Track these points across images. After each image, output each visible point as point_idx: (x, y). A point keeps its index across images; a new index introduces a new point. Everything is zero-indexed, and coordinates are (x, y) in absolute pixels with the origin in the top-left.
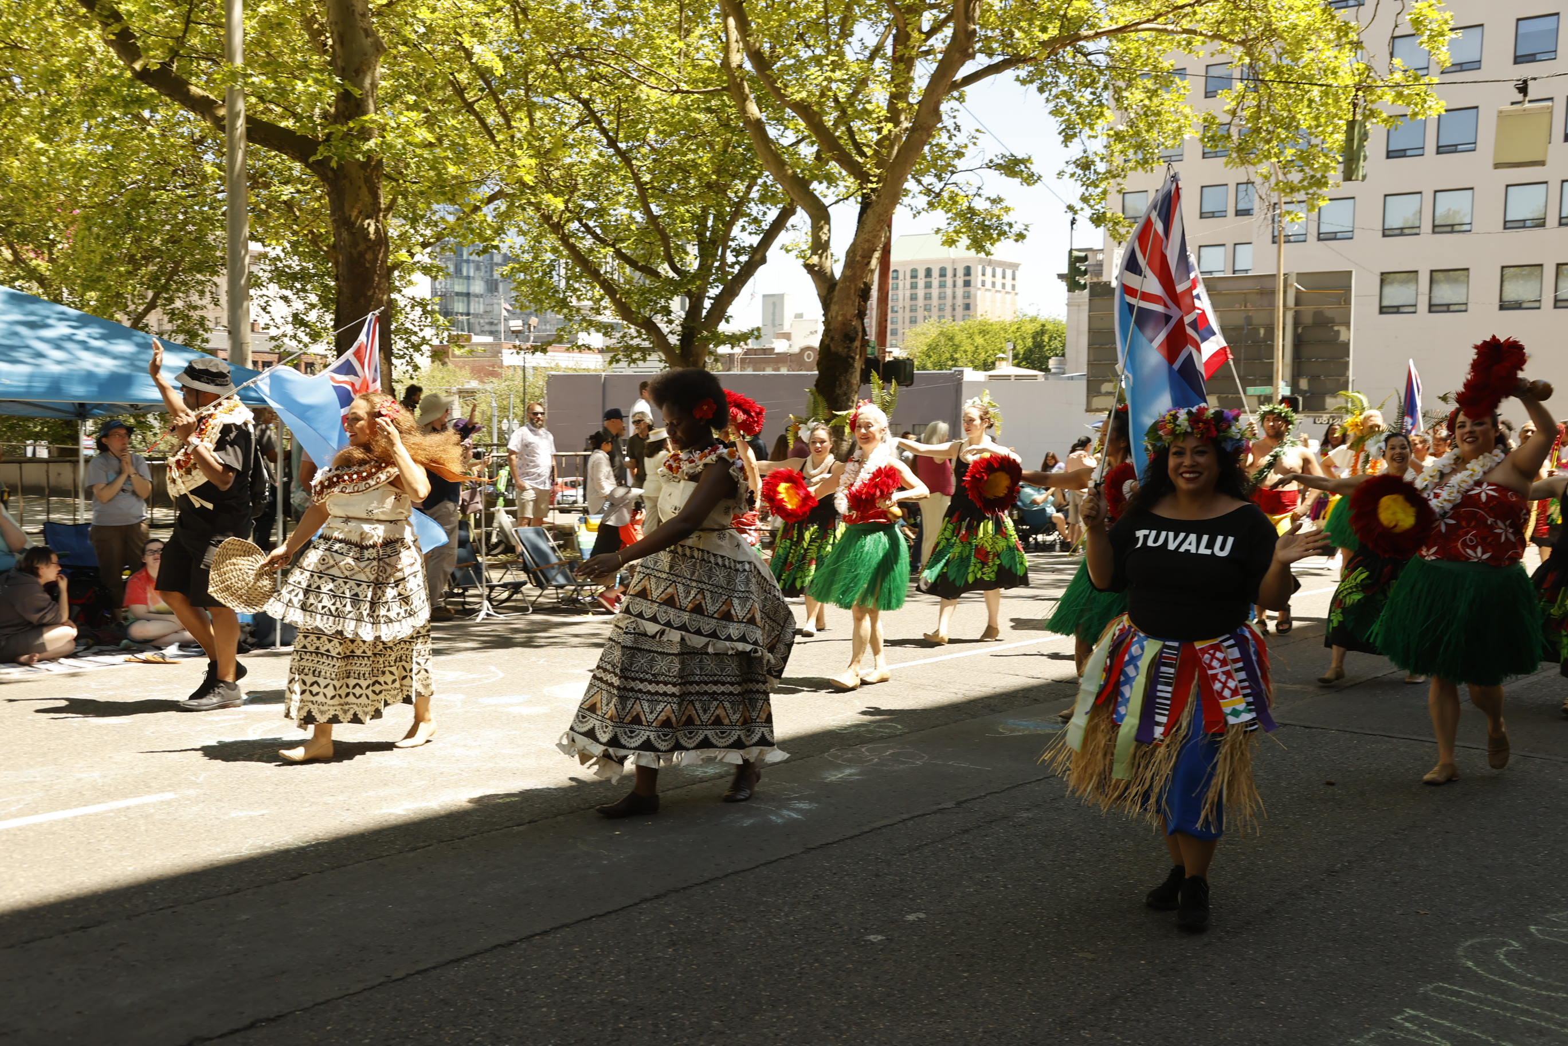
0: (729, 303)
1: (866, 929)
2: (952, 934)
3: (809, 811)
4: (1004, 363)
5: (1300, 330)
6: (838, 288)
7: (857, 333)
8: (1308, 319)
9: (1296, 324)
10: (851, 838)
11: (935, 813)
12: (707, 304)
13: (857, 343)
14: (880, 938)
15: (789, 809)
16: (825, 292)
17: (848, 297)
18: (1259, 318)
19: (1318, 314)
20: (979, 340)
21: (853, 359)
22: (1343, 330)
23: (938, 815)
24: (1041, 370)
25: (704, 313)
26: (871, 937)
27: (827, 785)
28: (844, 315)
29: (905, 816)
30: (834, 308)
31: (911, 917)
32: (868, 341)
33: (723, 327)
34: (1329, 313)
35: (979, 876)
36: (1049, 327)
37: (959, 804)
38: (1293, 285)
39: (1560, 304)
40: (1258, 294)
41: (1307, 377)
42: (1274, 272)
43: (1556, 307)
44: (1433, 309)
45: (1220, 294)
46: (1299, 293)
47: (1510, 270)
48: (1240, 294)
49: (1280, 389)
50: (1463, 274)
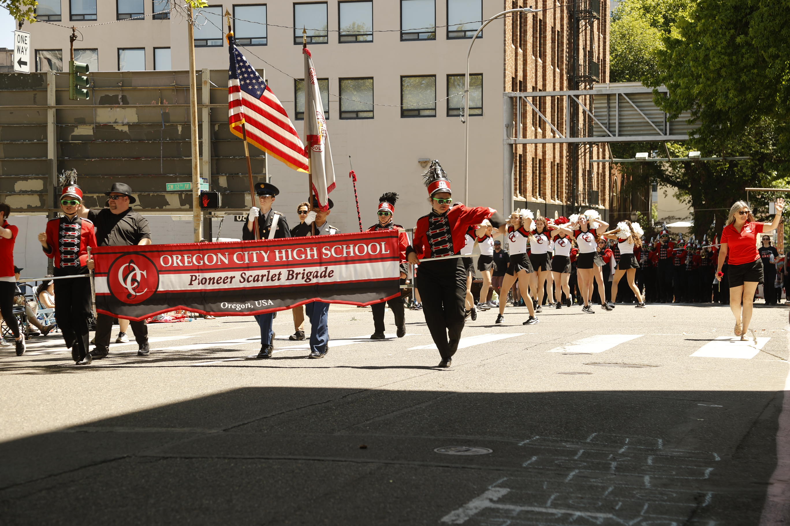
5: (216, 128)
8: (224, 117)
9: (212, 122)
18: (176, 115)
38: (206, 82)
39: (451, 113)
40: (173, 90)
41: (226, 174)
42: (187, 69)
43: (448, 115)
44: (343, 115)
45: (135, 89)
46: (212, 91)
47: (408, 79)
48: (156, 90)
49: (199, 186)
50: (368, 82)
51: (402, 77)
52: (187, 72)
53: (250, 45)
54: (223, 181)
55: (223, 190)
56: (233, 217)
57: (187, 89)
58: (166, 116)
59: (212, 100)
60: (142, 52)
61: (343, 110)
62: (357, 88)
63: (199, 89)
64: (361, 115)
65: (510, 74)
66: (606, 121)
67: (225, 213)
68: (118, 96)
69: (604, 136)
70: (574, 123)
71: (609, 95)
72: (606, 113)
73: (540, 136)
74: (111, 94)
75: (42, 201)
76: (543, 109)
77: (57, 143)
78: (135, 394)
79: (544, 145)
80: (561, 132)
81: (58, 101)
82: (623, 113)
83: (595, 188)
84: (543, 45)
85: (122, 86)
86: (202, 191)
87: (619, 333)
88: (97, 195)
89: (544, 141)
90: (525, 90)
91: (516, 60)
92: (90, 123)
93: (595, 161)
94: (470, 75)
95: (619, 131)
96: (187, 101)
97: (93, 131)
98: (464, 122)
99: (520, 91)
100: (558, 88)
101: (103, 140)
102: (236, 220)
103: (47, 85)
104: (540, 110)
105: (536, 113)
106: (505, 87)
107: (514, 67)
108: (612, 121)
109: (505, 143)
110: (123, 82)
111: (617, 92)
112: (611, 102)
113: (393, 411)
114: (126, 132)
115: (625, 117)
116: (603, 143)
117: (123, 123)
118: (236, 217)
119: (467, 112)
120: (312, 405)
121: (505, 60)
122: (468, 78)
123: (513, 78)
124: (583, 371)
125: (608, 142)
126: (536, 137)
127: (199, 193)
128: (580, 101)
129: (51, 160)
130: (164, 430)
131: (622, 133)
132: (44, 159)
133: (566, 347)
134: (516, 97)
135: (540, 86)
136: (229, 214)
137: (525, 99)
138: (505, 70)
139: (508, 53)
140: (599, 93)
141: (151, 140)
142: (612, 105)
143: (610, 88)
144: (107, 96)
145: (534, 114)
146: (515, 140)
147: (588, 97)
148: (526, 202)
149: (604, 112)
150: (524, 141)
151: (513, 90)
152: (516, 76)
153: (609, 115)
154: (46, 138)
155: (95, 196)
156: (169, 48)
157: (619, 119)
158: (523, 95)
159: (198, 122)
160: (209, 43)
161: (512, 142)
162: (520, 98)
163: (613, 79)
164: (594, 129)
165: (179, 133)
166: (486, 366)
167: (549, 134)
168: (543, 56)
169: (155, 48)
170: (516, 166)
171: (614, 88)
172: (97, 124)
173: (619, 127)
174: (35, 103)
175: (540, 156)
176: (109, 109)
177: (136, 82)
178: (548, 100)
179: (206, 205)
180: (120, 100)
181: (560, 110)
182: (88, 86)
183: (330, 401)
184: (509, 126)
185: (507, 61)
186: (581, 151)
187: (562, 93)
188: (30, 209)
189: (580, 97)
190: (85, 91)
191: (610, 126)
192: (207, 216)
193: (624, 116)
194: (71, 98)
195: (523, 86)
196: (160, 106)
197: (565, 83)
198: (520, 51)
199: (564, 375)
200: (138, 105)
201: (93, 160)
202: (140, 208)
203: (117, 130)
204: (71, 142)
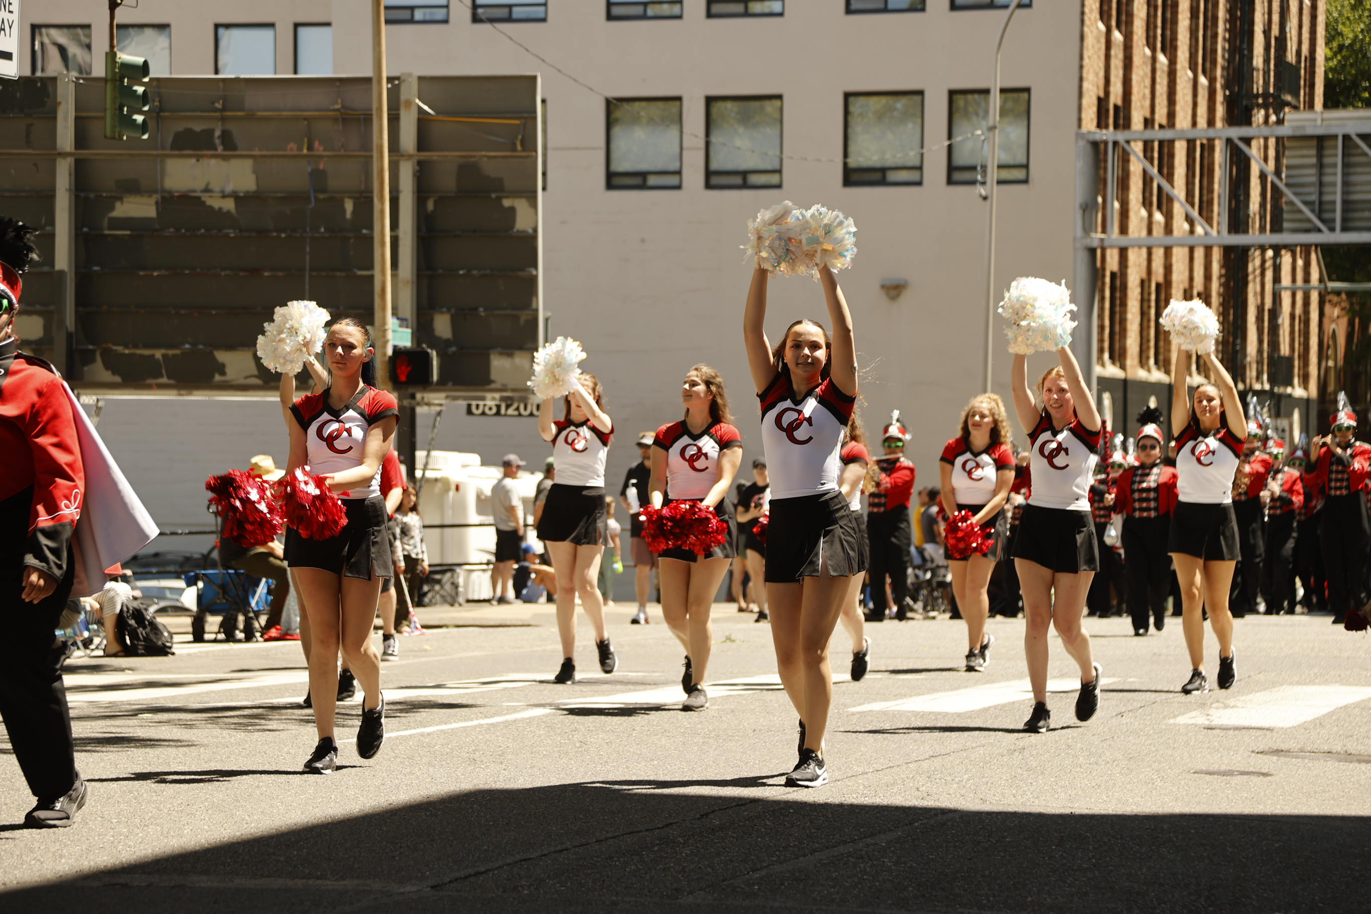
5: (430, 206)
8: (447, 181)
9: (422, 193)
18: (341, 177)
19: (468, 170)
22: (521, 205)
34: (490, 169)
38: (409, 103)
39: (957, 176)
40: (335, 120)
41: (449, 310)
42: (368, 72)
43: (950, 181)
44: (714, 180)
45: (251, 117)
46: (423, 120)
47: (862, 100)
48: (296, 118)
49: (390, 335)
50: (770, 107)
51: (847, 96)
52: (367, 81)
53: (509, 19)
54: (442, 326)
55: (441, 345)
56: (463, 403)
57: (366, 119)
58: (318, 177)
59: (422, 144)
60: (268, 34)
61: (714, 166)
62: (745, 120)
63: (394, 119)
64: (754, 179)
65: (1092, 89)
66: (1314, 197)
67: (447, 397)
68: (211, 132)
69: (1307, 231)
70: (1238, 202)
71: (1321, 142)
72: (1314, 179)
73: (1158, 231)
74: (198, 127)
76: (1166, 169)
77: (76, 235)
78: (237, 801)
79: (1168, 251)
80: (1209, 220)
81: (81, 140)
82: (1354, 179)
83: (1285, 350)
84: (1170, 23)
85: (224, 109)
86: (395, 348)
87: (1336, 682)
88: (163, 351)
89: (1168, 241)
90: (1127, 125)
91: (1108, 57)
92: (150, 192)
93: (1286, 288)
94: (1003, 91)
95: (1344, 220)
96: (366, 144)
97: (157, 209)
98: (985, 198)
99: (1116, 127)
100: (1202, 121)
101: (178, 230)
102: (469, 412)
103: (56, 105)
104: (1160, 171)
105: (1152, 180)
106: (1080, 120)
107: (1102, 74)
108: (1327, 198)
109: (1078, 245)
110: (225, 99)
111: (1340, 132)
112: (1327, 152)
113: (813, 852)
114: (229, 212)
115: (1358, 188)
116: (1306, 249)
117: (222, 192)
118: (469, 406)
119: (993, 174)
120: (630, 833)
121: (1081, 58)
122: (996, 99)
123: (1099, 100)
124: (1251, 769)
125: (1316, 246)
126: (1150, 231)
127: (390, 352)
128: (1254, 151)
129: (62, 273)
130: (300, 883)
131: (1351, 224)
132: (46, 269)
133: (1212, 711)
134: (1106, 143)
135: (1161, 116)
136: (455, 398)
137: (1126, 146)
138: (1081, 79)
139: (1090, 41)
140: (1299, 133)
141: (284, 232)
142: (1327, 160)
143: (1325, 123)
144: (189, 132)
145: (1147, 180)
146: (1102, 240)
147: (1272, 142)
148: (1125, 381)
149: (1310, 176)
150: (1123, 241)
151: (1099, 126)
152: (1107, 93)
153: (1321, 184)
154: (52, 223)
155: (158, 354)
156: (328, 24)
157: (1344, 193)
158: (1121, 136)
159: (391, 192)
160: (419, 15)
161: (1095, 244)
162: (1115, 144)
163: (1331, 102)
164: (1285, 216)
165: (348, 215)
166: (1026, 753)
167: (1180, 226)
168: (1170, 48)
169: (296, 26)
170: (1102, 299)
171: (1334, 122)
172: (166, 195)
173: (1344, 211)
174: (28, 143)
175: (1158, 274)
176: (193, 160)
177: (254, 100)
178: (1180, 149)
179: (403, 378)
180: (217, 142)
181: (1208, 171)
182: (146, 108)
183: (671, 824)
184: (1088, 208)
185: (1086, 61)
186: (1254, 264)
187: (1211, 133)
189: (1254, 143)
190: (139, 118)
191: (1322, 209)
192: (406, 403)
193: (1355, 185)
194: (109, 133)
195: (1122, 117)
196: (305, 156)
197: (1220, 111)
198: (1117, 36)
199: (1208, 777)
200: (256, 153)
201: (155, 274)
202: (258, 382)
203: (211, 208)
204: (107, 232)
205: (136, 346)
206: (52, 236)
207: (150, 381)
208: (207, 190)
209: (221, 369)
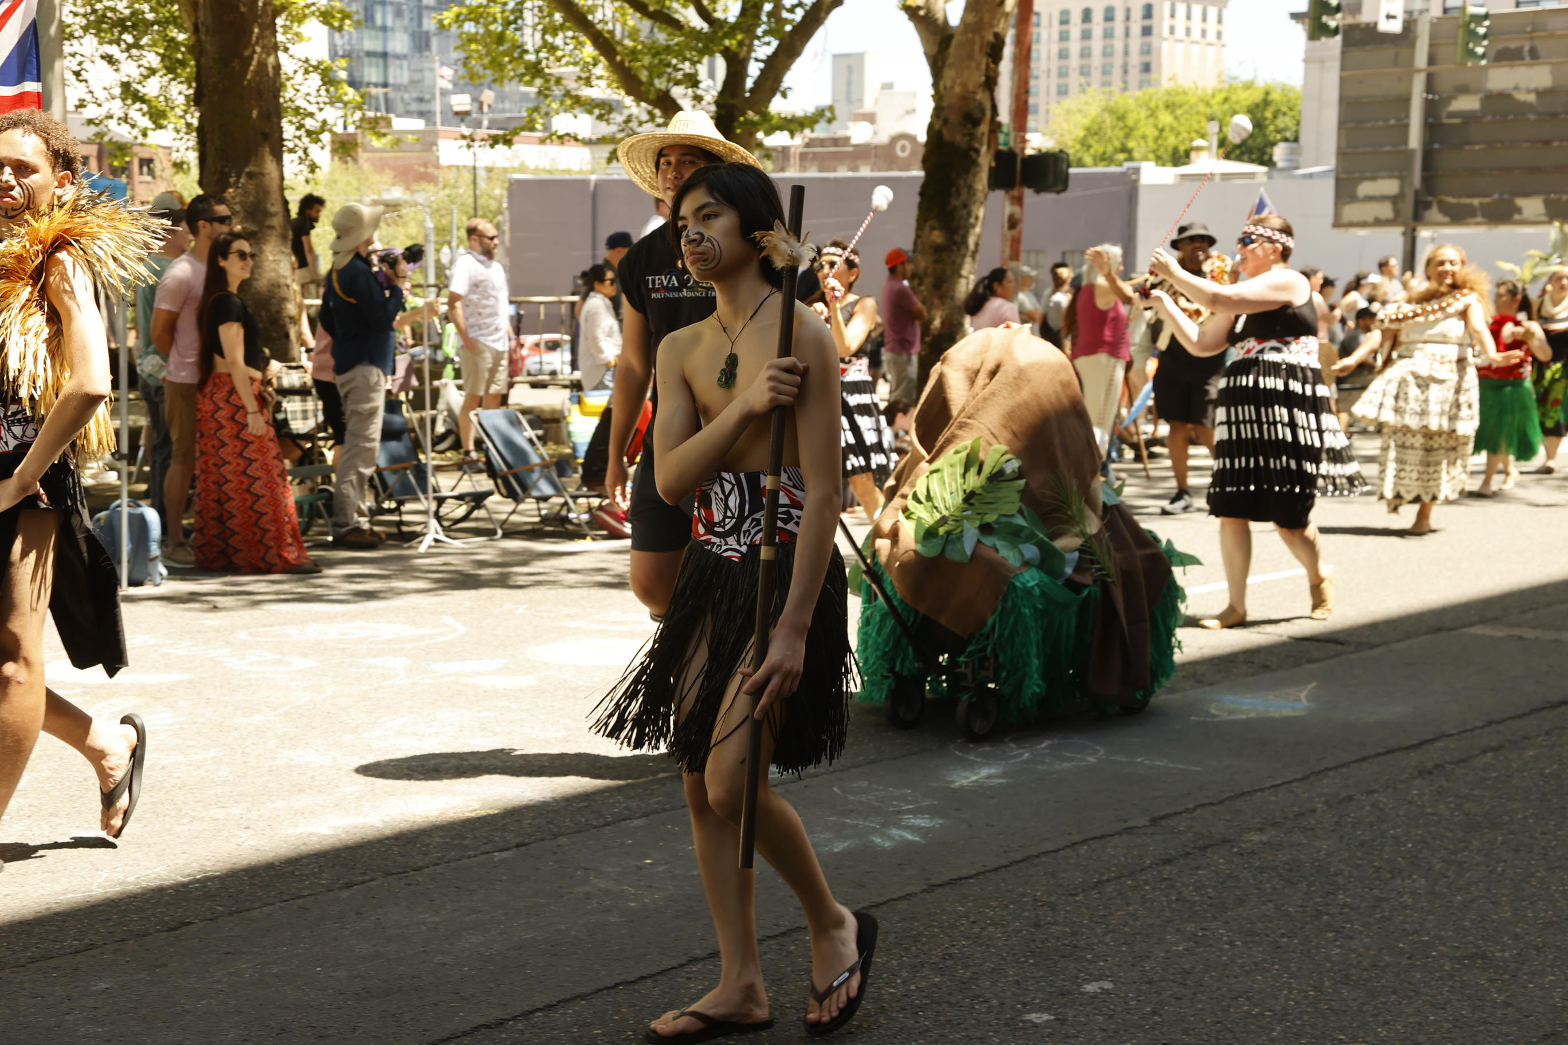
0: (787, 67)
1: (1025, 1005)
2: (1154, 1013)
3: (929, 830)
4: (1204, 154)
6: (954, 42)
7: (983, 112)
10: (996, 869)
11: (1119, 834)
12: (754, 70)
13: (984, 128)
14: (1046, 1017)
15: (900, 827)
16: (934, 50)
17: (970, 56)
20: (1166, 118)
21: (977, 151)
23: (1125, 838)
24: (1262, 163)
25: (749, 83)
26: (1033, 1017)
27: (955, 791)
28: (964, 85)
29: (1075, 839)
30: (949, 74)
31: (1091, 988)
32: (999, 125)
33: (778, 106)
35: (1190, 927)
36: (1275, 96)
37: (1155, 821)
45: (1552, 36)
68: (1522, 48)
74: (1513, 45)
75: (1397, 212)
77: (1425, 124)
81: (1432, 60)
85: (1533, 31)
88: (1479, 200)
92: (1476, 92)
97: (1481, 103)
101: (1494, 116)
103: (1418, 40)
110: (1533, 25)
114: (1531, 103)
117: (1528, 89)
129: (1413, 151)
132: (1402, 148)
144: (1507, 49)
154: (1409, 116)
155: (1476, 202)
172: (1488, 93)
174: (1395, 65)
176: (1508, 68)
177: (1554, 23)
180: (1526, 54)
182: (1486, 43)
188: (1378, 222)
190: (1480, 50)
200: (1554, 60)
201: (1477, 147)
202: (1544, 218)
203: (1518, 102)
204: (1446, 121)
205: (1460, 196)
206: (1406, 127)
207: (1470, 220)
208: (1517, 88)
209: (1519, 211)
